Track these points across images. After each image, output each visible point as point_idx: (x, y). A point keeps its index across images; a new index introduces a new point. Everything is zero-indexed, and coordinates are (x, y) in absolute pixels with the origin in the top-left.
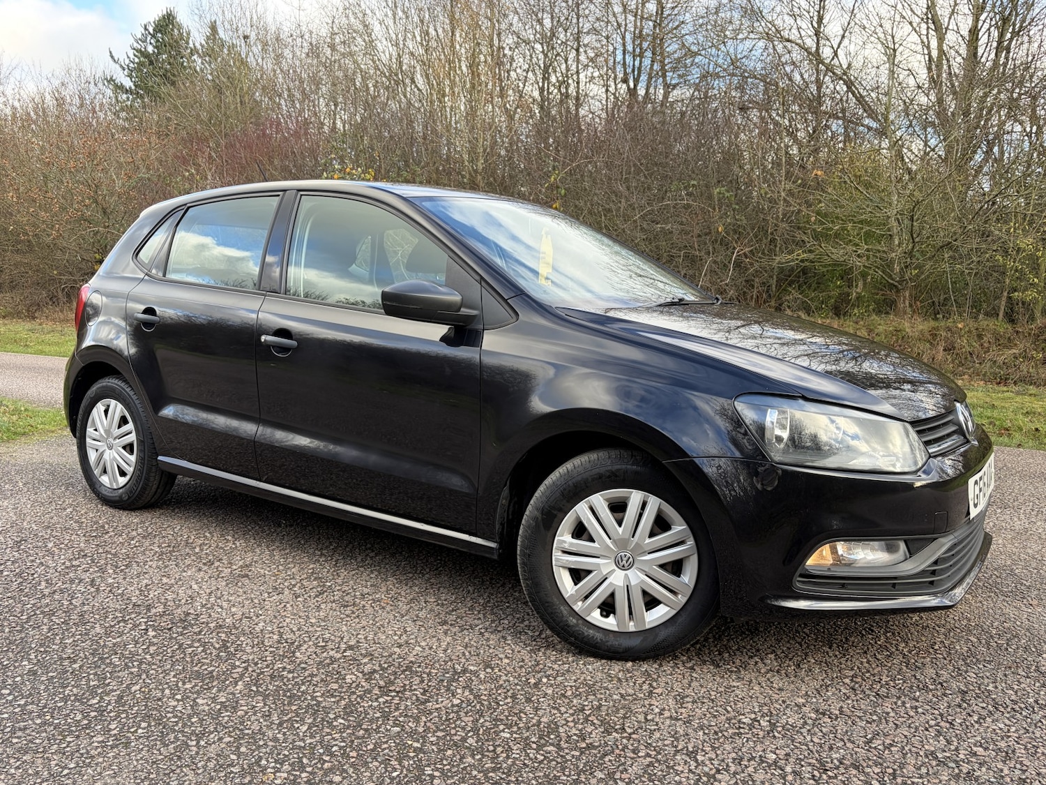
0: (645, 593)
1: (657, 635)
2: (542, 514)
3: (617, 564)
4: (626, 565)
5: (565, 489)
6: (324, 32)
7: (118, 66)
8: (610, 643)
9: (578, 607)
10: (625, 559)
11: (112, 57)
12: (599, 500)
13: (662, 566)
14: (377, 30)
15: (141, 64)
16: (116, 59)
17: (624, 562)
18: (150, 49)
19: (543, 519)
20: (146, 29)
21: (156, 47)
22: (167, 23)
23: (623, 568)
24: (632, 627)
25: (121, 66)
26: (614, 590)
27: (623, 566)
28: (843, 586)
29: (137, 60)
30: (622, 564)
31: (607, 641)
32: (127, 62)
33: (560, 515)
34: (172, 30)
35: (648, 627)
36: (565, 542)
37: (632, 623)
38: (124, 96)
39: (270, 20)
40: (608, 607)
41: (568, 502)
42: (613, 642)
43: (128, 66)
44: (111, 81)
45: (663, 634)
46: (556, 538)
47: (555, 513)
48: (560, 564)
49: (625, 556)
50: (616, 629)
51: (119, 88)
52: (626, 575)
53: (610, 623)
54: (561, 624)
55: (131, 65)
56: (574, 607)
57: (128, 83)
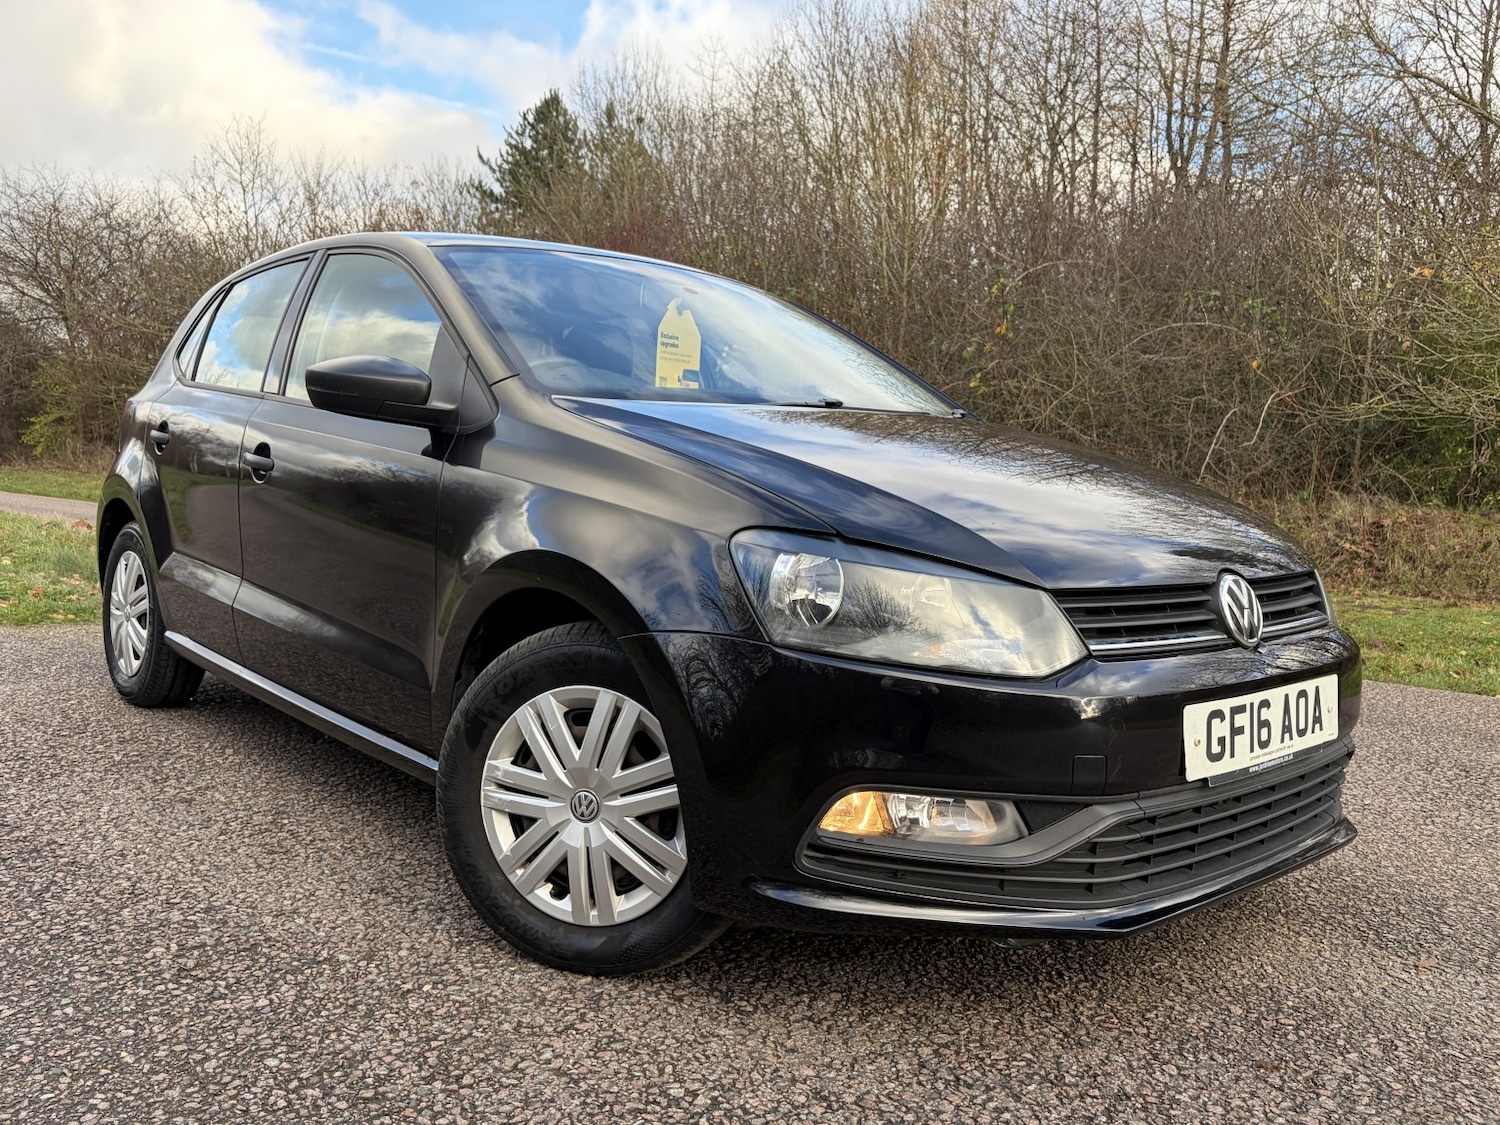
0: (614, 864)
1: (628, 935)
2: (466, 721)
3: (574, 810)
4: (586, 813)
5: (499, 682)
6: (745, 108)
7: (486, 168)
8: (556, 941)
9: (517, 876)
10: (584, 803)
11: (480, 157)
12: (551, 704)
13: (642, 819)
14: (809, 99)
15: (516, 164)
16: (485, 159)
17: (584, 807)
18: (528, 144)
19: (467, 729)
20: (525, 118)
21: (535, 141)
22: (550, 108)
23: (582, 818)
24: (593, 918)
25: (491, 168)
26: (566, 853)
27: (582, 815)
28: (894, 875)
29: (510, 159)
30: (580, 811)
31: (553, 938)
32: (500, 161)
33: (492, 723)
34: (557, 117)
35: (618, 920)
36: (497, 768)
37: (594, 913)
38: (493, 207)
39: (673, 94)
40: (560, 881)
41: (504, 703)
42: (560, 938)
43: (500, 167)
44: (479, 187)
45: (637, 935)
46: (487, 762)
47: (484, 719)
48: (490, 804)
49: (586, 797)
50: (570, 919)
51: (487, 195)
52: (586, 830)
53: (563, 908)
54: (487, 903)
55: (505, 166)
56: (511, 877)
57: (498, 190)
